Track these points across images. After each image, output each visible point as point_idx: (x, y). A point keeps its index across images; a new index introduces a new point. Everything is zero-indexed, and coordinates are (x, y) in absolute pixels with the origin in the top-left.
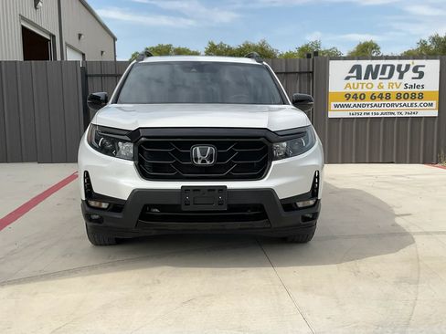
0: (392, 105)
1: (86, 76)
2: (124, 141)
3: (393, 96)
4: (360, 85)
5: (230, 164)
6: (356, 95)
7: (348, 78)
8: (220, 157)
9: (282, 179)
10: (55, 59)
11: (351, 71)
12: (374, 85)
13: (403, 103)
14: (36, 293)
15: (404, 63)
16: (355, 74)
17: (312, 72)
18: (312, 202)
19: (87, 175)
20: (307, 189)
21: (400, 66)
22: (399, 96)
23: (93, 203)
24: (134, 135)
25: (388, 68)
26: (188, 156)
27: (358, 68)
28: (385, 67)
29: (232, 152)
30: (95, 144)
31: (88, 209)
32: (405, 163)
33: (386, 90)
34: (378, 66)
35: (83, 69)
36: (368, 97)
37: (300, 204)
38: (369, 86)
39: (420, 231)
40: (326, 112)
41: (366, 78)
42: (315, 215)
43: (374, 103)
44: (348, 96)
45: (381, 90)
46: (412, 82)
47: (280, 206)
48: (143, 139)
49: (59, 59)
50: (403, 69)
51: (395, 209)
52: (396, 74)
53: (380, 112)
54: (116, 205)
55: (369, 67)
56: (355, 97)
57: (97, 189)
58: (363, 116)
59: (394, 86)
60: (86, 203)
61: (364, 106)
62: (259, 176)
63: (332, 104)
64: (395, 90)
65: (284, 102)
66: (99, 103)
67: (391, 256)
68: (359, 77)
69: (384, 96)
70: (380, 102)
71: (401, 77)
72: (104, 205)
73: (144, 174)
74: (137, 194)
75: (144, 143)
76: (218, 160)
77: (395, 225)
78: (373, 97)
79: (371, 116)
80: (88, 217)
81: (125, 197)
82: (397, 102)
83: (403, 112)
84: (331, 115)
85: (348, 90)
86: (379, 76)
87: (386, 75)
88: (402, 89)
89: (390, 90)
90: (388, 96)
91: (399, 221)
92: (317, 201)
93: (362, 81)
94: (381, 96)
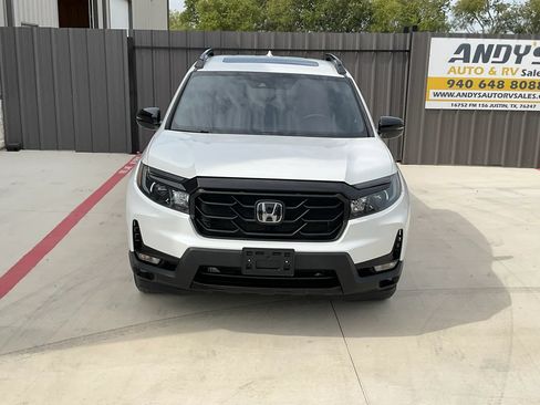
0: (506, 95)
1: (134, 48)
2: (177, 190)
3: (508, 84)
4: (467, 70)
5: (300, 223)
6: (461, 81)
7: (452, 60)
8: (289, 215)
9: (358, 241)
10: (97, 26)
11: (458, 52)
12: (485, 70)
13: (519, 93)
14: (78, 365)
15: (523, 43)
16: (461, 55)
17: (409, 51)
18: (392, 265)
19: (136, 224)
20: (389, 250)
21: (518, 47)
22: (514, 85)
23: (142, 256)
24: (190, 185)
25: (504, 50)
26: (252, 212)
27: (466, 48)
28: (499, 47)
29: (302, 209)
30: (146, 189)
31: (136, 262)
32: (516, 166)
33: (499, 76)
34: (491, 47)
35: (130, 40)
36: (476, 84)
37: (378, 268)
38: (479, 71)
40: (422, 98)
41: (476, 60)
42: (396, 280)
43: (483, 92)
44: (451, 83)
45: (493, 77)
46: (532, 68)
47: (355, 273)
48: (201, 191)
49: (101, 26)
50: (522, 51)
51: (494, 248)
52: (513, 57)
53: (489, 104)
54: (168, 262)
55: (481, 47)
56: (460, 84)
57: (147, 241)
58: (468, 108)
59: (510, 72)
60: (134, 256)
61: (471, 95)
62: (332, 237)
63: (431, 93)
64: (511, 77)
65: (369, 134)
66: (152, 122)
67: (482, 326)
68: (466, 59)
69: (496, 84)
70: (490, 92)
71: (518, 61)
72: (156, 261)
73: (201, 230)
74: (192, 253)
75: (202, 195)
76: (286, 218)
77: (491, 275)
78: (482, 85)
79: (478, 108)
80: (137, 271)
81: (179, 255)
82: (511, 92)
83: (518, 105)
84: (429, 105)
85: (452, 75)
86: (492, 59)
87: (501, 58)
88: (518, 77)
89: (504, 77)
90: (501, 84)
91: (497, 268)
92: (399, 264)
93: (471, 64)
94: (492, 84)
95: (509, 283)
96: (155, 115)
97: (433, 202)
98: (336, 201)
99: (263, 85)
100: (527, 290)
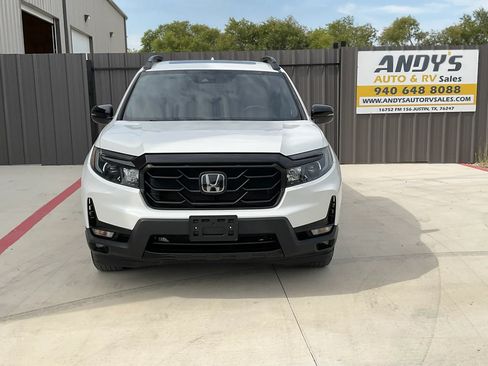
0: (426, 100)
1: (93, 70)
2: (129, 168)
3: (428, 90)
4: (391, 78)
5: (241, 192)
6: (387, 88)
7: (378, 70)
8: (231, 185)
9: (296, 207)
10: (60, 51)
11: (382, 63)
12: (407, 78)
13: (438, 97)
14: (39, 330)
15: (440, 53)
16: (385, 66)
17: (339, 64)
18: (328, 229)
19: (90, 203)
20: (323, 215)
21: (435, 57)
22: (433, 90)
23: (97, 232)
24: (139, 162)
25: (422, 59)
26: (196, 184)
27: (389, 59)
28: (418, 57)
29: (243, 179)
30: (99, 170)
31: (92, 237)
32: (439, 162)
33: (419, 83)
34: (411, 57)
35: (89, 63)
36: (400, 90)
37: (315, 232)
38: (401, 79)
39: (446, 251)
40: (353, 108)
41: (398, 70)
42: (332, 243)
43: (406, 97)
44: (378, 90)
45: (414, 84)
46: (449, 74)
47: (294, 236)
48: (149, 166)
49: (64, 51)
50: (438, 60)
51: (421, 223)
52: (431, 65)
53: (413, 108)
54: (122, 235)
55: (402, 58)
56: (386, 91)
57: (101, 217)
58: (394, 112)
59: (429, 79)
60: (90, 231)
61: (395, 100)
62: (272, 204)
63: (360, 100)
64: (429, 83)
65: (301, 117)
66: (104, 117)
67: (413, 283)
68: (390, 69)
69: (417, 89)
70: (413, 97)
71: (436, 69)
72: (109, 234)
73: (151, 203)
74: (143, 224)
75: (151, 170)
76: (228, 187)
77: (420, 244)
78: (405, 91)
79: (402, 112)
80: (92, 246)
81: (131, 226)
82: (431, 97)
83: (438, 107)
84: (360, 111)
85: (378, 84)
86: (412, 68)
87: (420, 67)
88: (437, 82)
89: (424, 83)
90: (422, 90)
91: (425, 238)
92: (334, 228)
93: (394, 73)
94: (414, 90)
95: (436, 249)
96: (108, 111)
97: (367, 192)
98: (273, 170)
99: (205, 80)
100: (453, 254)
